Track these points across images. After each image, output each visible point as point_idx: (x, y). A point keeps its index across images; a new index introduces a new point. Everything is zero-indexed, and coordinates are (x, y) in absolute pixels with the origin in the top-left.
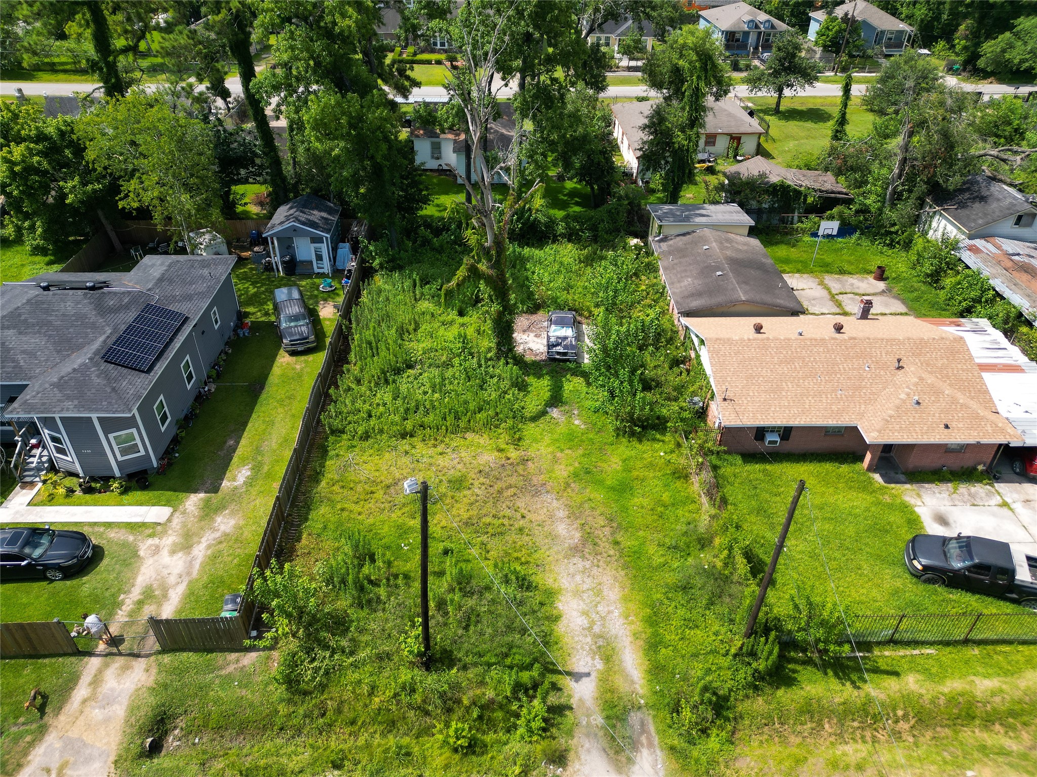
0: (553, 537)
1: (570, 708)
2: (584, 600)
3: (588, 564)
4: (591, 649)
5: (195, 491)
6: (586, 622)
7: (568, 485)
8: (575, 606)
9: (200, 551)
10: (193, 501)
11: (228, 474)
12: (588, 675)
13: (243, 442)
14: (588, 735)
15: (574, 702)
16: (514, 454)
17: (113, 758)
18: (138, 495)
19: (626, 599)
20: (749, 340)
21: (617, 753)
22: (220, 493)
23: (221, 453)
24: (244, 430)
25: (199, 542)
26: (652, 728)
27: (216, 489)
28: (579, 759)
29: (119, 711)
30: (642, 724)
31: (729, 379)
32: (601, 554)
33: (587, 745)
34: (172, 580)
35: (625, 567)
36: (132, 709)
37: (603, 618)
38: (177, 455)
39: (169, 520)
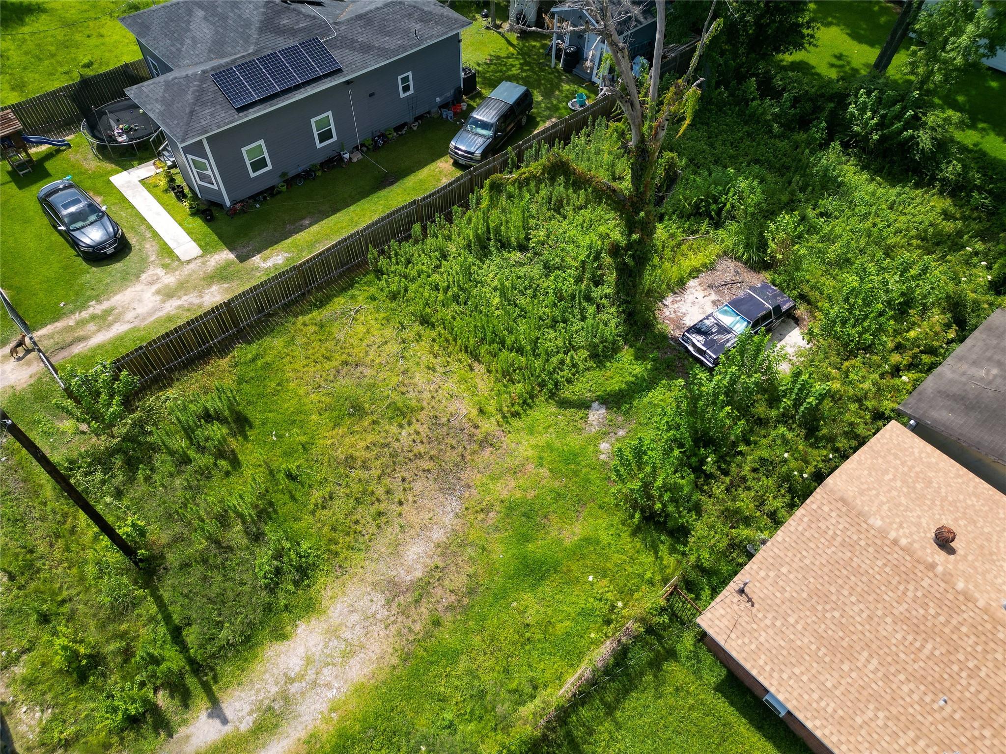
0: (395, 553)
3: (382, 614)
4: (262, 701)
8: (311, 643)
9: (171, 306)
11: (268, 251)
12: (225, 721)
13: (315, 228)
16: (488, 426)
18: (197, 223)
22: (242, 264)
23: (288, 227)
24: (328, 217)
25: (180, 298)
27: (242, 258)
34: (130, 315)
37: (315, 684)
38: (258, 206)
39: (189, 262)
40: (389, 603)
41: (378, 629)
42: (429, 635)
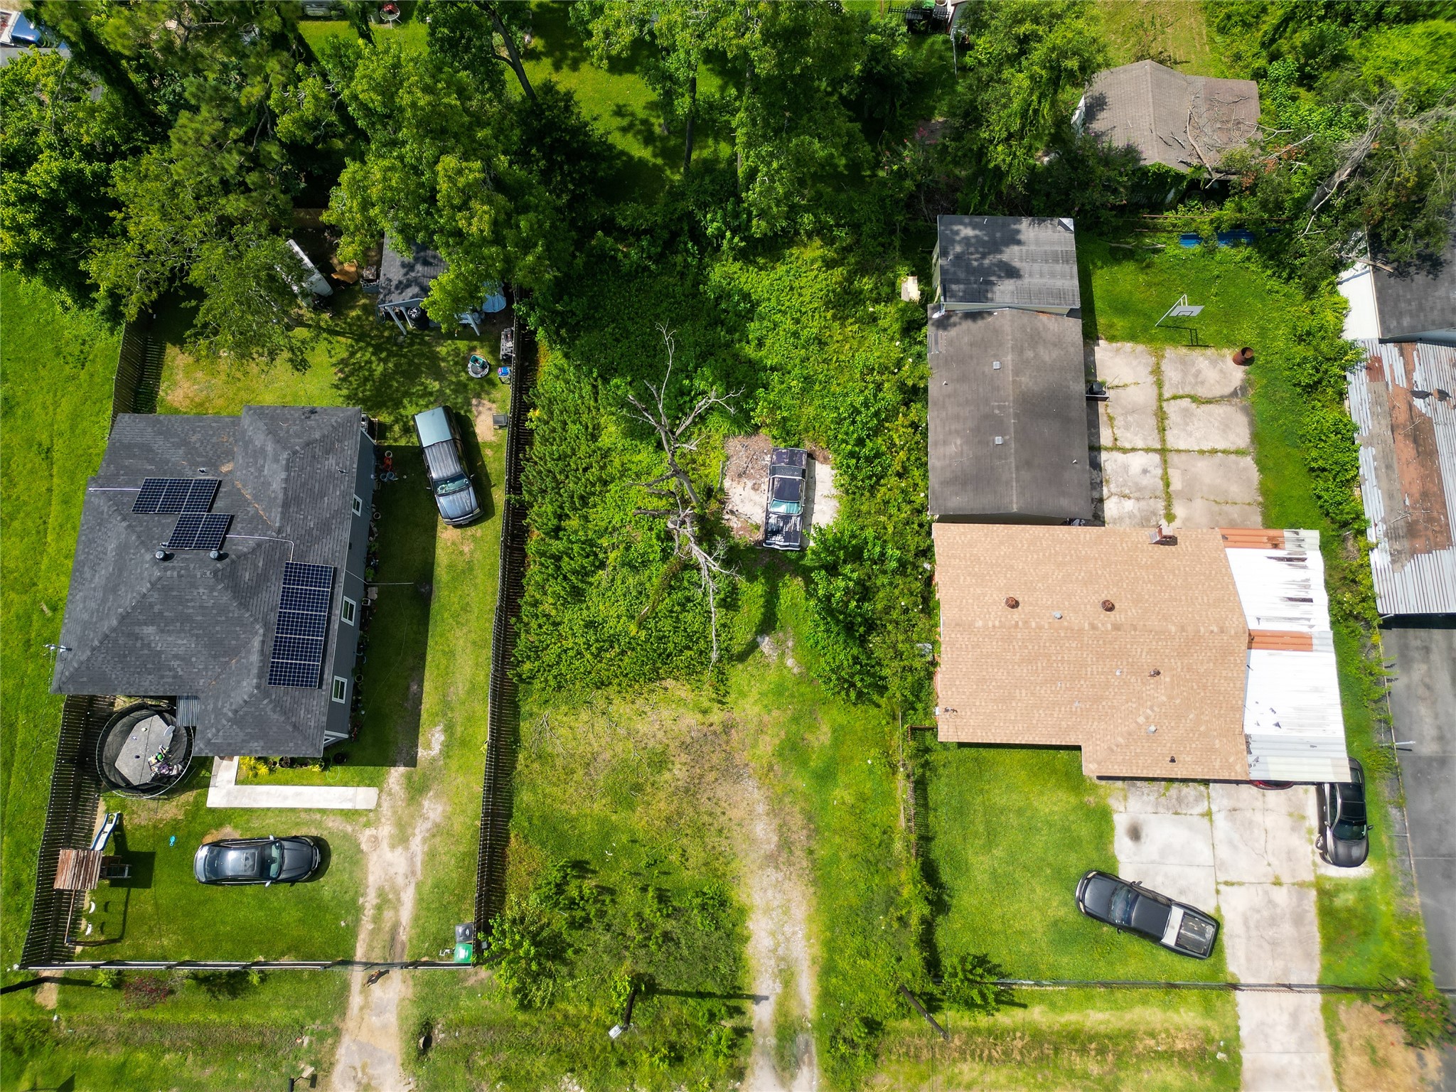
0: (751, 840)
1: (751, 1031)
2: (772, 919)
3: (780, 876)
4: (773, 972)
5: (394, 764)
6: (772, 943)
7: (771, 768)
8: (764, 926)
9: (417, 845)
10: (396, 775)
11: (421, 740)
12: (767, 998)
13: (427, 686)
14: (763, 1054)
15: (754, 1024)
16: (717, 716)
18: (338, 771)
19: (810, 919)
21: (784, 1069)
22: (418, 767)
23: (408, 705)
24: (423, 667)
25: (414, 835)
26: (814, 1049)
29: (391, 1018)
30: (807, 1044)
31: (957, 682)
32: (794, 864)
33: (761, 1063)
34: (400, 881)
35: (814, 882)
36: (402, 1019)
37: (788, 940)
38: (363, 712)
39: (379, 805)
40: (777, 868)
41: (787, 885)
42: (814, 861)
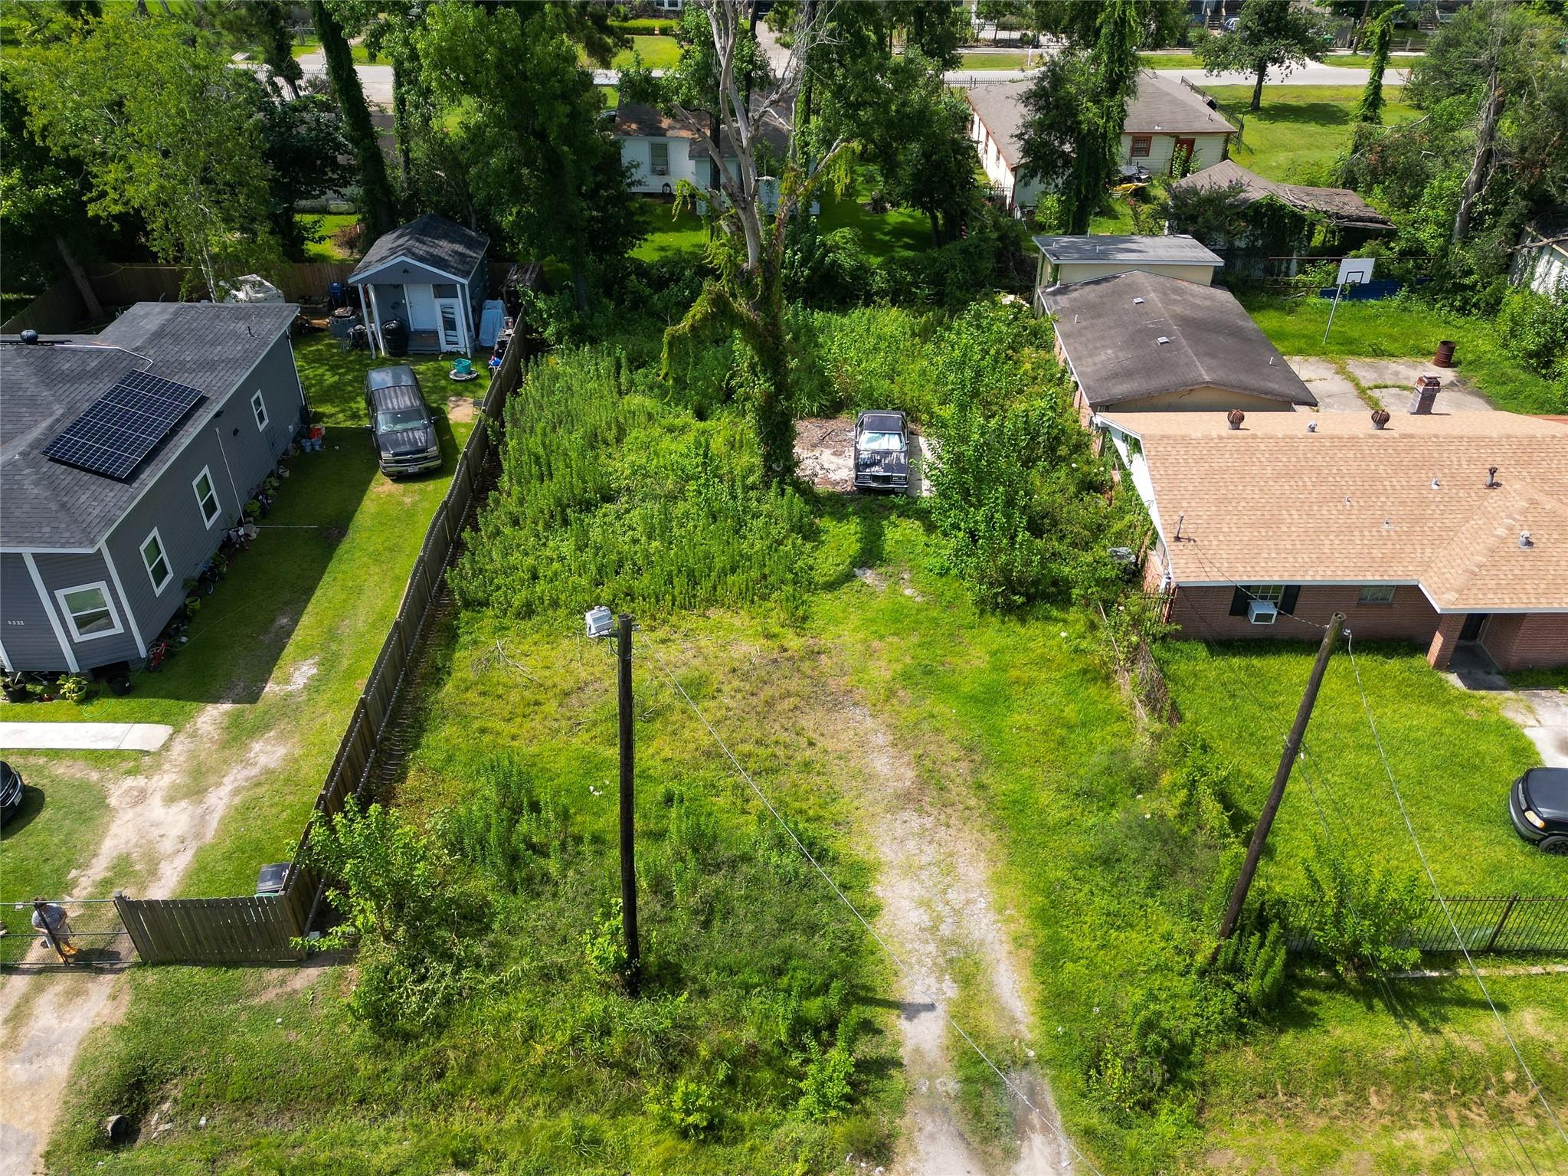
0: (868, 778)
1: (898, 1064)
2: (921, 882)
3: (929, 822)
4: (935, 964)
5: (216, 699)
6: (925, 918)
7: (891, 693)
8: (906, 892)
9: (220, 799)
10: (211, 717)
11: (276, 673)
12: (931, 1007)
13: (306, 620)
14: (930, 1111)
15: (904, 1053)
16: (794, 643)
17: (42, 1148)
18: (111, 704)
19: (999, 880)
20: (1220, 438)
21: (985, 1140)
22: (260, 704)
23: (266, 639)
24: (308, 601)
25: (219, 784)
26: (1050, 1099)
27: (253, 697)
28: (915, 1151)
29: (60, 1067)
30: (1032, 1093)
31: (1185, 504)
32: (953, 805)
33: (929, 1127)
34: (167, 846)
35: (999, 826)
36: (83, 1064)
37: (957, 912)
38: (184, 639)
39: (166, 747)
42: (989, 799)
